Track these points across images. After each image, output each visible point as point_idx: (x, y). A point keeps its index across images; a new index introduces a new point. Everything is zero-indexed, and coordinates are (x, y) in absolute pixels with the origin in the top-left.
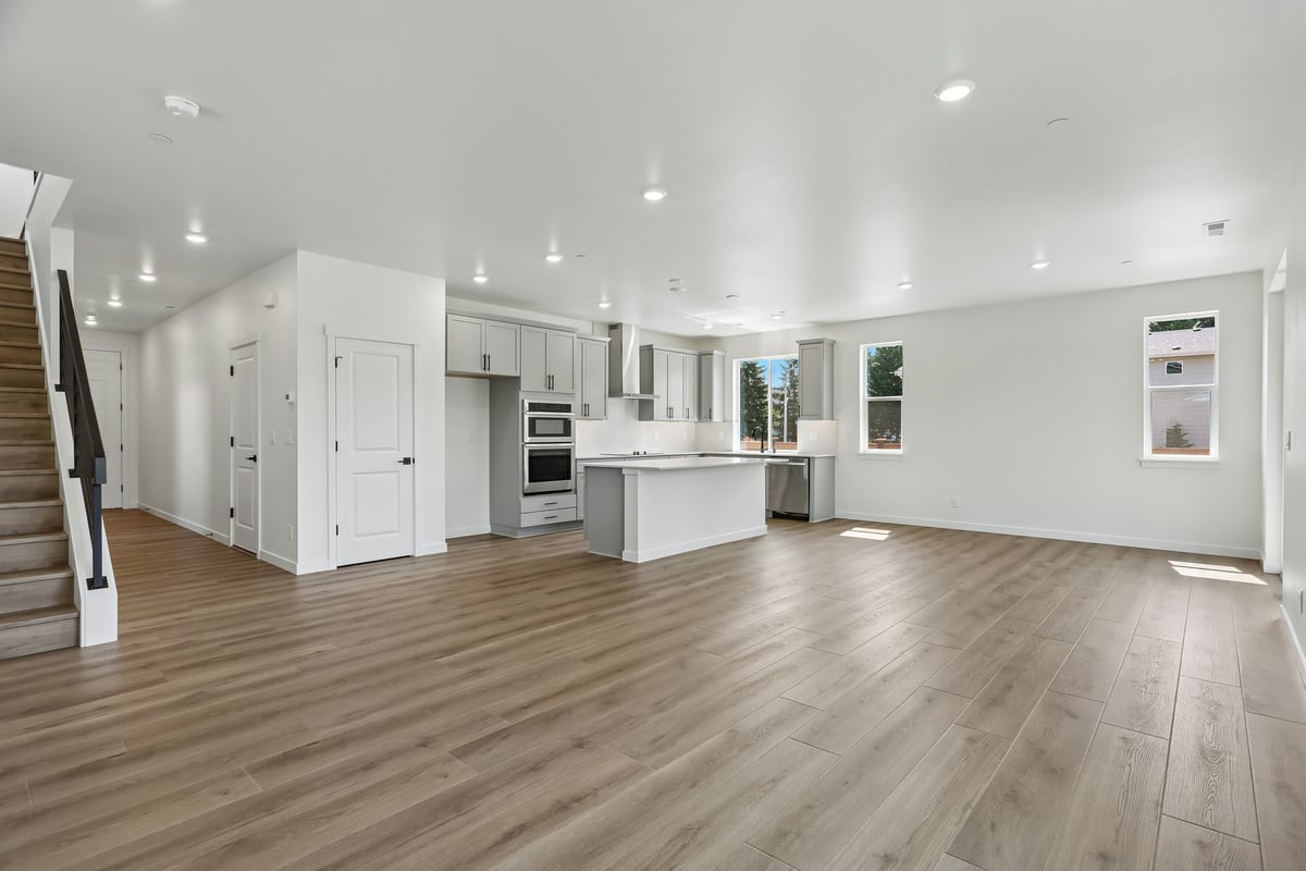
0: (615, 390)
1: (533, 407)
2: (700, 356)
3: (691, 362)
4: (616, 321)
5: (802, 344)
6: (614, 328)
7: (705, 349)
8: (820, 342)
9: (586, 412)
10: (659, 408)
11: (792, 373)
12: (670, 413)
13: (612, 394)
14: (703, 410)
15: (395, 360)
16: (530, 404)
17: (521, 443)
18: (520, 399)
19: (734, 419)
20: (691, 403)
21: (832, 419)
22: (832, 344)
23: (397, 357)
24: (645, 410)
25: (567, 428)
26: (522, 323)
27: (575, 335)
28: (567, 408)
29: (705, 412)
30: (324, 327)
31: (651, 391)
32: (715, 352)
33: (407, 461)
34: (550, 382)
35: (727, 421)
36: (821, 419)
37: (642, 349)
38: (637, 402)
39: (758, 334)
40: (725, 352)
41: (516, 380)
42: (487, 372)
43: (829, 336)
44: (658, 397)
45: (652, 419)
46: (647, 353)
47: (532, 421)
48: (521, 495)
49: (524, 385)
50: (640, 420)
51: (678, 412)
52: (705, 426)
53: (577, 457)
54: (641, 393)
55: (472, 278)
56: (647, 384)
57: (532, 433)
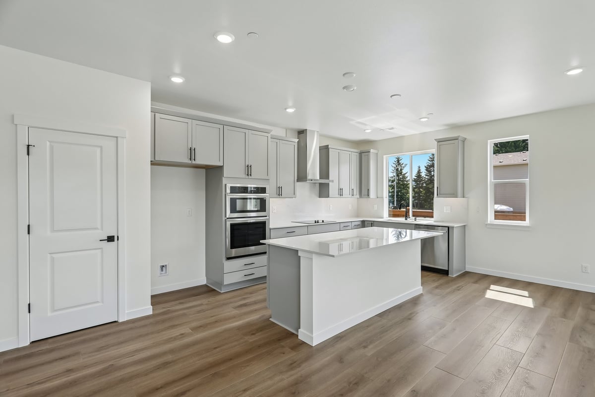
0: (302, 177)
1: (234, 190)
2: (361, 154)
3: (355, 157)
4: (302, 127)
5: (439, 141)
6: (302, 133)
7: (364, 148)
8: (456, 139)
9: (279, 193)
10: (333, 189)
11: (397, 170)
12: (341, 192)
13: (298, 180)
14: (363, 190)
15: (98, 150)
16: (231, 187)
17: (224, 219)
18: (224, 183)
19: (384, 196)
20: (355, 186)
21: (464, 197)
22: (464, 140)
23: (101, 147)
24: (323, 190)
25: (263, 205)
26: (224, 124)
27: (269, 135)
28: (263, 190)
29: (364, 191)
30: (13, 116)
31: (327, 177)
32: (372, 151)
33: (111, 239)
34: (248, 170)
35: (379, 197)
36: (456, 197)
37: (321, 148)
38: (318, 185)
39: (401, 138)
40: (378, 151)
41: (220, 168)
42: (194, 162)
43: (462, 134)
44: (333, 181)
45: (328, 196)
46: (324, 151)
47: (233, 202)
48: (224, 259)
49: (226, 172)
50: (320, 197)
51: (346, 191)
52: (364, 200)
53: (271, 227)
54: (321, 178)
55: (169, 77)
56: (325, 172)
57: (233, 210)
